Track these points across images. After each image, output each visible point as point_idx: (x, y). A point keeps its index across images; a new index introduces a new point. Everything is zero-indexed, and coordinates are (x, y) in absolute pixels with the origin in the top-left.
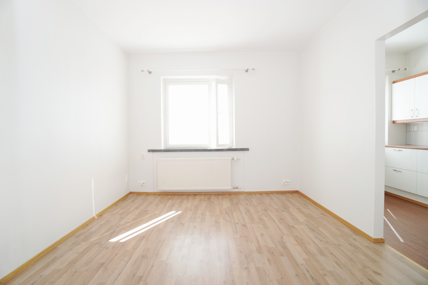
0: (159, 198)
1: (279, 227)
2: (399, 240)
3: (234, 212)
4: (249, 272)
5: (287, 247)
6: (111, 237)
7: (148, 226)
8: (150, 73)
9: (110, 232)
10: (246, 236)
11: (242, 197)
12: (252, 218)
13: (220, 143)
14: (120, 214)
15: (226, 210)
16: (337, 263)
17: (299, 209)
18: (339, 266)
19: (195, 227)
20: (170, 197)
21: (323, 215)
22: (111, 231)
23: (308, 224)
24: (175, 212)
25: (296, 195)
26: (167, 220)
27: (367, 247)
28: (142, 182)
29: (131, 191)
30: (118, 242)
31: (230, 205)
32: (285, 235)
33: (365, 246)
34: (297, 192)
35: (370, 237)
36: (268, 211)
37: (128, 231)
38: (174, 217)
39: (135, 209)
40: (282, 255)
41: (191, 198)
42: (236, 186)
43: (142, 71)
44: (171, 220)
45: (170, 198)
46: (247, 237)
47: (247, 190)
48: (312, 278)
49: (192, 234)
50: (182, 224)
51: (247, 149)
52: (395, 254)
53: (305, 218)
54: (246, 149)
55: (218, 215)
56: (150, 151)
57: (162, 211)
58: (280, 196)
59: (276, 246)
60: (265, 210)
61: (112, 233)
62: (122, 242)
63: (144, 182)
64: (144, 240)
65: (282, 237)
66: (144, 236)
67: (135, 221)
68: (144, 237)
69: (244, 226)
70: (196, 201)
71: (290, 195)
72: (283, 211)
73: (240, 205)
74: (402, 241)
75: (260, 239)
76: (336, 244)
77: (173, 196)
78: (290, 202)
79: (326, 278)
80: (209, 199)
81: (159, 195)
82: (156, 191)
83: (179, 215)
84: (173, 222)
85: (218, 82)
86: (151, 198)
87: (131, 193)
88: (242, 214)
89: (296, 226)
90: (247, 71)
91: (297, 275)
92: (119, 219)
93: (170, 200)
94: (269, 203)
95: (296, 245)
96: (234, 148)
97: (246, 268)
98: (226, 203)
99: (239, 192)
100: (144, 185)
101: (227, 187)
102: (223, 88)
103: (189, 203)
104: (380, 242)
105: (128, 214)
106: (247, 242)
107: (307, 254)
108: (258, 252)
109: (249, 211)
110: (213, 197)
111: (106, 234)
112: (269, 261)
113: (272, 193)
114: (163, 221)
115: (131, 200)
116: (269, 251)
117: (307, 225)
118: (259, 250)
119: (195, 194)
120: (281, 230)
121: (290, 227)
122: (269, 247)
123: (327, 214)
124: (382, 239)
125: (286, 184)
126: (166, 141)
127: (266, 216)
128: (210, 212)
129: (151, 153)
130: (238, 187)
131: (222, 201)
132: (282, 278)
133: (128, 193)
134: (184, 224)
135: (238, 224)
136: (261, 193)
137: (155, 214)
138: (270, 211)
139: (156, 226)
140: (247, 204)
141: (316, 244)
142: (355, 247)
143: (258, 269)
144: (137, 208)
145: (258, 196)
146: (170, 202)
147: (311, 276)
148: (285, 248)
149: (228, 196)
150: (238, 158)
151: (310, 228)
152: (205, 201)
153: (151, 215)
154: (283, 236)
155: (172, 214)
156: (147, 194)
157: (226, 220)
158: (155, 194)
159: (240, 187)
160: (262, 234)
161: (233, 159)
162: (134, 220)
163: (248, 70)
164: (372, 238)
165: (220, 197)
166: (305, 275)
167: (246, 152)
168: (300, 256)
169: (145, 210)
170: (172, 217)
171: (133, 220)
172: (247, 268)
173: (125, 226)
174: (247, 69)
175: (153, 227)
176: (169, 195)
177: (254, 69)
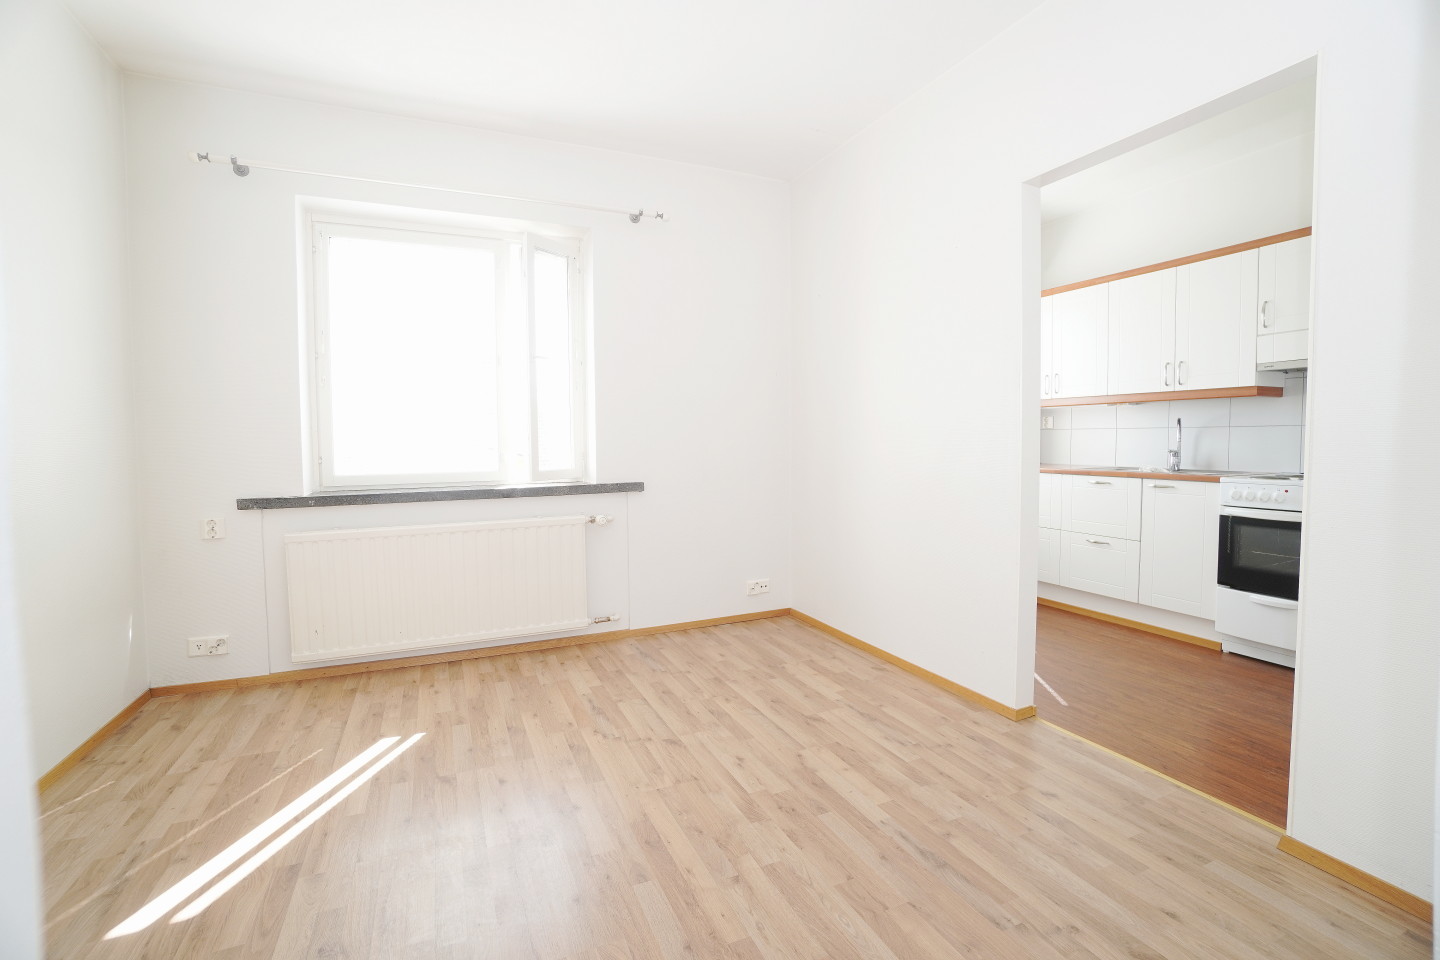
0: (302, 695)
1: (779, 728)
2: (1059, 703)
3: (620, 705)
4: (750, 888)
5: (824, 783)
6: (111, 916)
7: (297, 820)
8: (241, 171)
9: (96, 895)
10: (692, 776)
11: (626, 649)
12: (688, 713)
13: (542, 468)
14: (128, 798)
15: (590, 701)
16: (961, 795)
17: (811, 663)
18: (967, 800)
19: (502, 782)
20: (349, 684)
21: (880, 669)
22: (105, 889)
23: (852, 704)
24: (398, 738)
25: (787, 622)
26: (376, 779)
27: (1007, 735)
28: (213, 638)
29: (153, 686)
30: (162, 924)
31: (597, 683)
32: (804, 748)
33: (1003, 734)
34: (787, 613)
35: (1008, 708)
36: (727, 682)
37: (199, 864)
38: (402, 758)
39: (201, 760)
40: (822, 810)
41: (442, 675)
42: (603, 615)
43: (201, 157)
44: (394, 774)
45: (354, 691)
46: (696, 779)
47: (638, 624)
48: (922, 853)
49: (501, 811)
50: (446, 780)
51: (638, 487)
52: (1064, 738)
53: (839, 688)
54: (635, 484)
55: (570, 724)
56: (245, 505)
57: (338, 744)
58: (741, 630)
59: (795, 787)
60: (718, 680)
61: (114, 893)
62: (189, 922)
63: (224, 636)
64: (300, 880)
65: (799, 756)
66: (293, 866)
67: (224, 812)
68: (292, 871)
69: (673, 742)
70: (468, 684)
71: (769, 625)
72: (772, 677)
73: (631, 678)
74: (1064, 703)
75: (737, 774)
76: (940, 746)
77: (363, 680)
78: (780, 646)
79: (954, 842)
80: (514, 670)
81: (299, 683)
82: (280, 667)
83: (417, 747)
84: (402, 779)
85: (537, 245)
86: (265, 703)
87: (152, 693)
88: (651, 707)
89: (823, 715)
90: (635, 219)
91: (883, 857)
92: (127, 823)
93: (359, 697)
94: (720, 659)
95: (846, 770)
96: (593, 481)
97: (736, 879)
98: (580, 678)
99: (614, 633)
100: (221, 650)
101: (572, 621)
102: (552, 269)
103: (441, 697)
104: (1026, 716)
105: (171, 790)
106: (704, 792)
107: (883, 790)
108: (749, 818)
109: (667, 692)
110: (525, 663)
111: (73, 910)
112: (791, 835)
113: (716, 623)
114: (361, 784)
115: (161, 727)
116: (780, 808)
117: (851, 707)
118: (752, 812)
119: (453, 661)
120: (787, 735)
121: (810, 722)
122: (777, 794)
123: (888, 667)
124: (1031, 708)
125: (758, 590)
126: (320, 462)
127: (727, 700)
128: (535, 715)
129: (254, 515)
130: (611, 618)
131: (565, 671)
132: (849, 878)
133: (139, 694)
134: (455, 779)
135: (650, 739)
136: (683, 629)
137: (311, 762)
138: (735, 681)
139: (334, 809)
140: (654, 670)
141: (895, 756)
142: (985, 741)
143: (771, 871)
144: (207, 754)
145: (678, 639)
146: (360, 706)
147: (918, 848)
148: (820, 785)
149: (578, 652)
150: (610, 518)
151: (862, 714)
152: (501, 679)
153: (292, 773)
154: (802, 752)
155: (385, 751)
156: (241, 687)
157: (605, 736)
158: (275, 682)
159: (616, 617)
160: (740, 759)
161: (593, 521)
162: (212, 806)
163: (641, 214)
164: (1013, 710)
165: (552, 658)
166: (902, 851)
167: (633, 496)
168: (870, 803)
169: (257, 756)
170: (392, 763)
171: (209, 807)
172: (738, 877)
173: (172, 846)
174: (638, 213)
175: (323, 817)
176: (344, 677)
177: (661, 216)
